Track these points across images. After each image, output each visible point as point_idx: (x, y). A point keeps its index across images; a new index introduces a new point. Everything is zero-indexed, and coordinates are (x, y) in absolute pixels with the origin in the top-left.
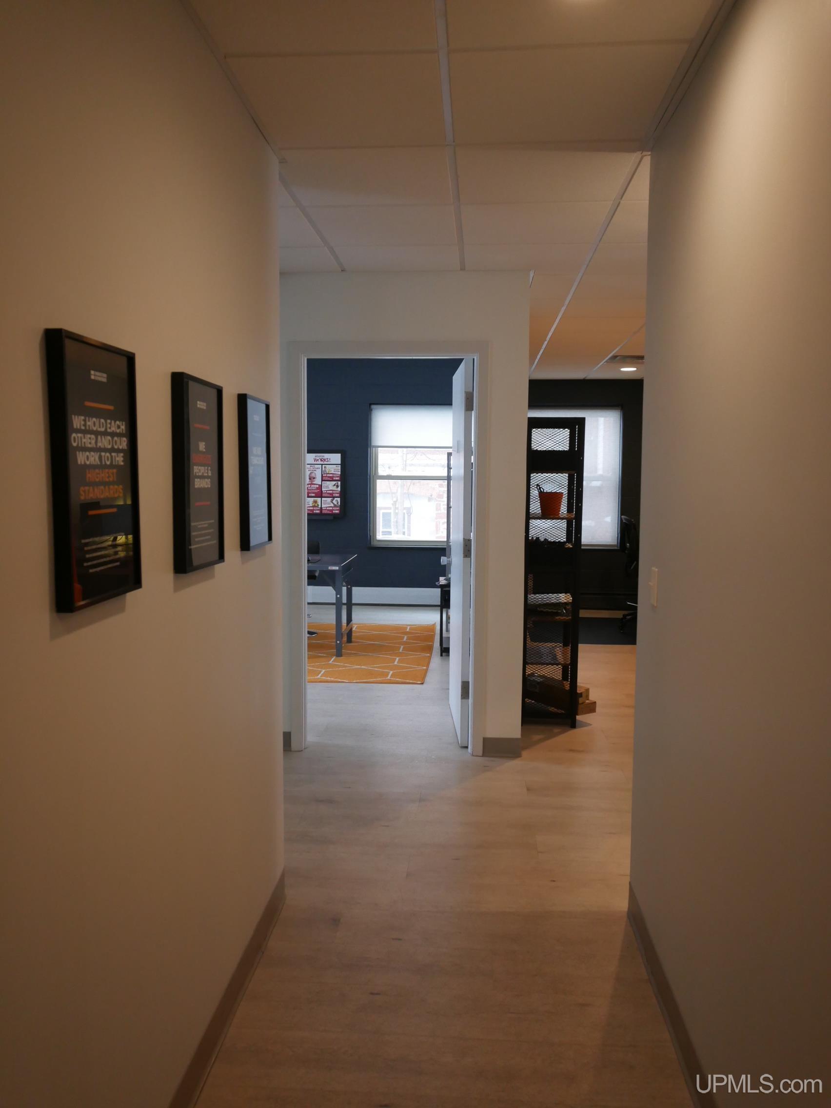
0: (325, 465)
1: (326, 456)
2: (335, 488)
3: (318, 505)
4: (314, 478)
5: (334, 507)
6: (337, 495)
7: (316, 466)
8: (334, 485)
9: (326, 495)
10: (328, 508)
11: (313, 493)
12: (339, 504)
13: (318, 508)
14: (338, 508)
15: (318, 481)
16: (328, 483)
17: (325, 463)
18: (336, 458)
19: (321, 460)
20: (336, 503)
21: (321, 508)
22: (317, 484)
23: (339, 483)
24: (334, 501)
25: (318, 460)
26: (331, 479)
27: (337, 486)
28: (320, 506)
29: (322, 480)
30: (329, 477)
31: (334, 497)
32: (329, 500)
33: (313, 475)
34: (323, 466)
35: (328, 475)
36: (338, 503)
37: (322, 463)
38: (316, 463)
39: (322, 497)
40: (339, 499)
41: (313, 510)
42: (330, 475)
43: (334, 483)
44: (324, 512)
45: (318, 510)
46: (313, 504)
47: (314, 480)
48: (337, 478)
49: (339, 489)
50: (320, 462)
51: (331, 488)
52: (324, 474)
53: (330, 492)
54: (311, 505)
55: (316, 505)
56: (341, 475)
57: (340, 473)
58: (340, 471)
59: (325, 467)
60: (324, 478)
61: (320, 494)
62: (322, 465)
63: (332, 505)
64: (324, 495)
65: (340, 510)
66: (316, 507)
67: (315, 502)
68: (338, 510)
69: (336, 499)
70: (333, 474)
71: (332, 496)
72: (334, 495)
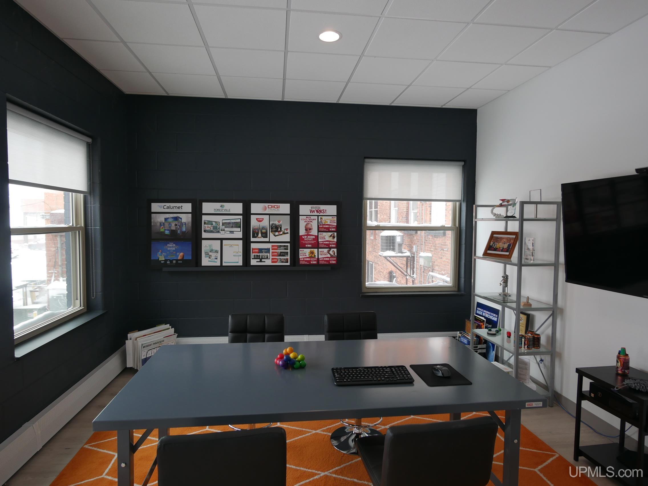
0: (321, 217)
1: (322, 207)
2: (331, 239)
3: (315, 256)
4: (310, 229)
5: (330, 258)
6: (333, 246)
7: (312, 217)
8: (331, 236)
9: (323, 246)
10: (324, 259)
11: (310, 244)
12: (336, 254)
13: (315, 259)
14: (334, 259)
15: (314, 232)
16: (324, 234)
17: (321, 214)
18: (332, 210)
19: (317, 211)
20: (332, 254)
21: (318, 258)
22: (313, 235)
23: (335, 234)
24: (331, 252)
25: (314, 211)
26: (328, 230)
27: (334, 237)
28: (317, 257)
29: (319, 231)
30: (325, 228)
31: (330, 248)
32: (326, 250)
33: (309, 226)
34: (320, 217)
35: (324, 226)
36: (334, 254)
37: (318, 214)
38: (312, 214)
39: (318, 248)
40: (335, 250)
41: (310, 261)
42: (327, 226)
43: (330, 234)
44: (320, 262)
45: (315, 261)
46: (310, 255)
47: (311, 231)
48: (333, 229)
49: (335, 240)
50: (316, 213)
51: (327, 238)
52: (320, 225)
53: (327, 243)
54: (308, 256)
55: (313, 256)
56: (337, 226)
57: (336, 224)
58: (336, 222)
59: (321, 218)
60: (320, 230)
61: (316, 245)
62: (318, 216)
63: (329, 256)
64: (320, 246)
65: (337, 260)
66: (313, 258)
67: (312, 253)
68: (334, 260)
69: (332, 250)
70: (329, 225)
71: (328, 247)
72: (331, 246)
